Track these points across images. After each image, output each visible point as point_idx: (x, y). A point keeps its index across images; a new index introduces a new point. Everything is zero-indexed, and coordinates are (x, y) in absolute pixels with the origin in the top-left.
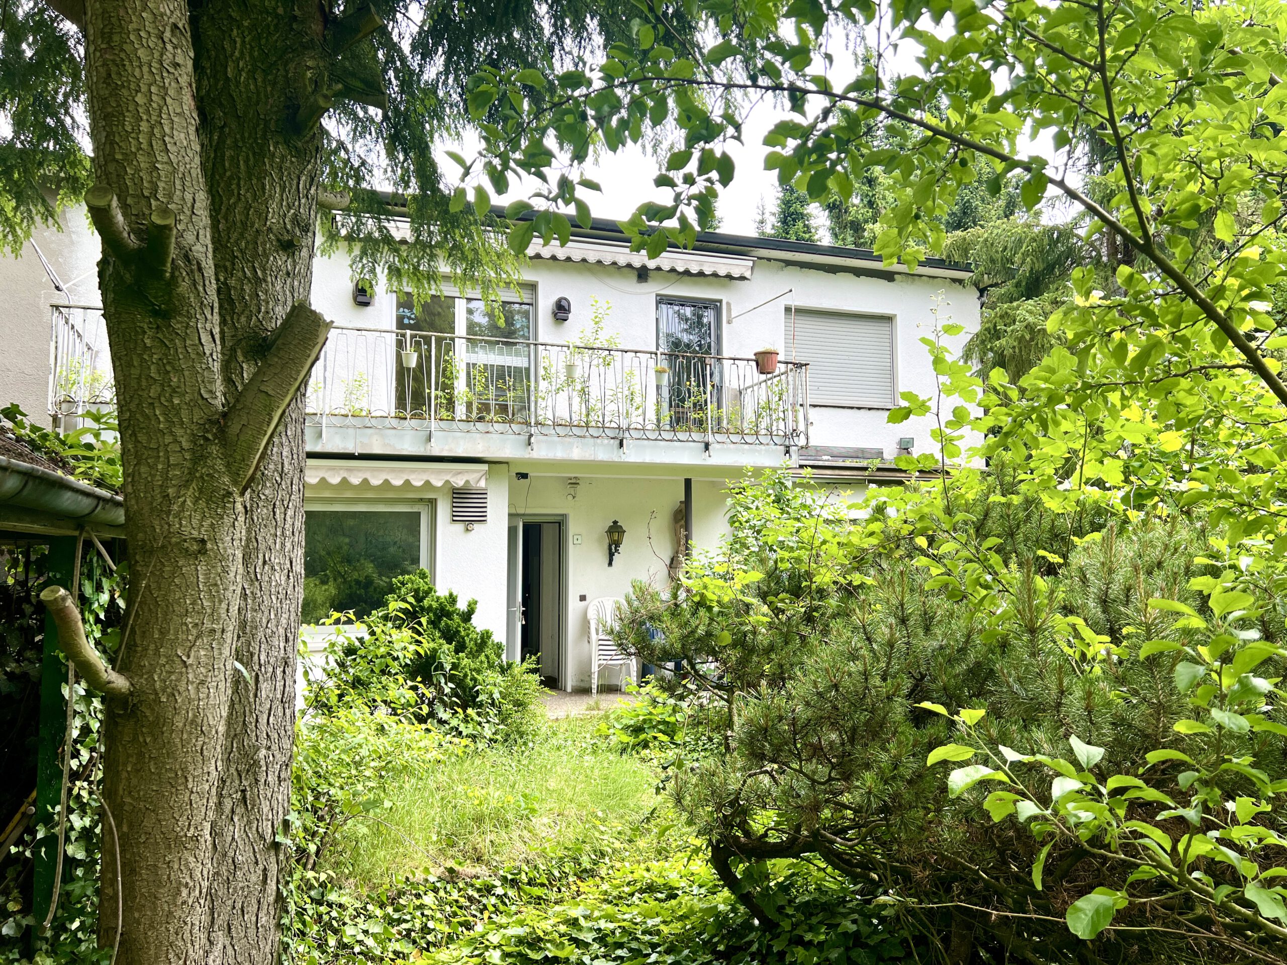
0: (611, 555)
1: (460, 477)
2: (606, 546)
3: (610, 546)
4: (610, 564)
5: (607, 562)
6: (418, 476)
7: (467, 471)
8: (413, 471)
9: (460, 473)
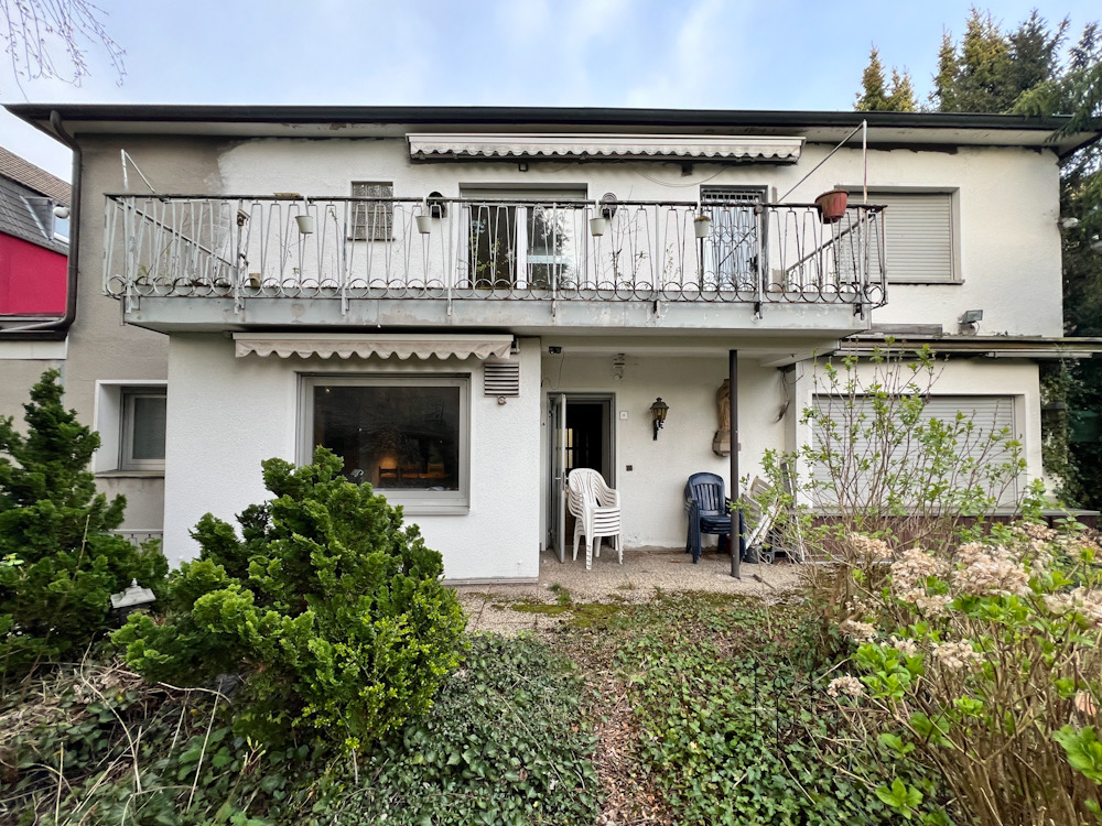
0: (656, 430)
1: (484, 347)
2: (651, 422)
3: (655, 422)
4: (655, 438)
5: (652, 435)
6: (443, 347)
7: (492, 343)
8: (439, 344)
9: (484, 345)
